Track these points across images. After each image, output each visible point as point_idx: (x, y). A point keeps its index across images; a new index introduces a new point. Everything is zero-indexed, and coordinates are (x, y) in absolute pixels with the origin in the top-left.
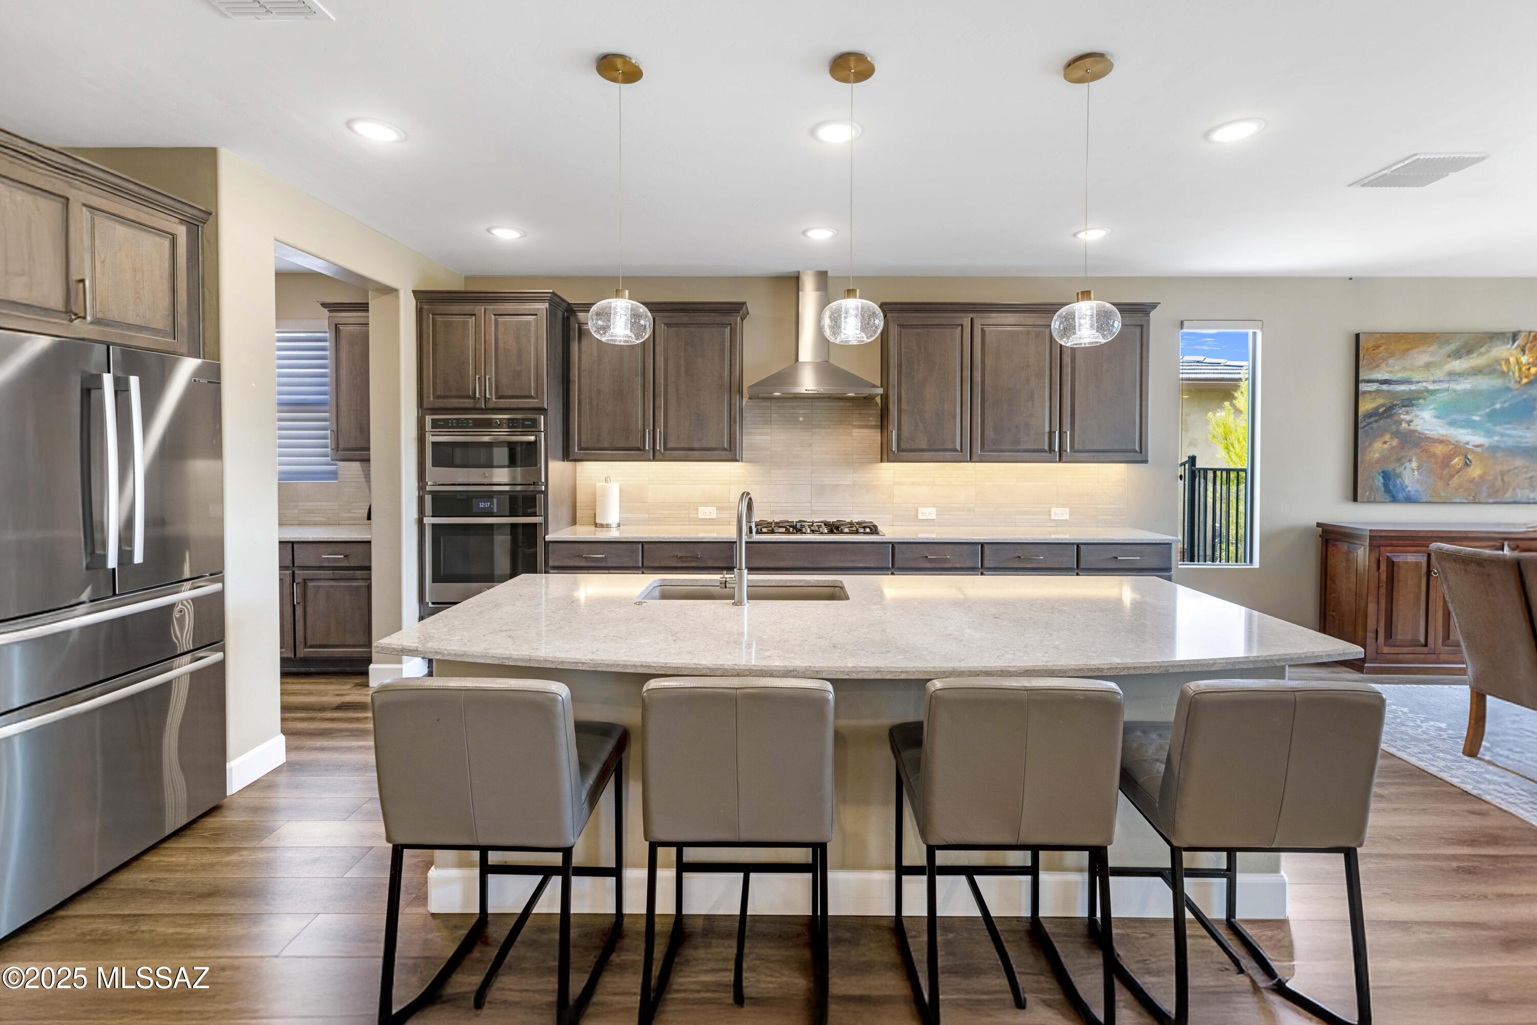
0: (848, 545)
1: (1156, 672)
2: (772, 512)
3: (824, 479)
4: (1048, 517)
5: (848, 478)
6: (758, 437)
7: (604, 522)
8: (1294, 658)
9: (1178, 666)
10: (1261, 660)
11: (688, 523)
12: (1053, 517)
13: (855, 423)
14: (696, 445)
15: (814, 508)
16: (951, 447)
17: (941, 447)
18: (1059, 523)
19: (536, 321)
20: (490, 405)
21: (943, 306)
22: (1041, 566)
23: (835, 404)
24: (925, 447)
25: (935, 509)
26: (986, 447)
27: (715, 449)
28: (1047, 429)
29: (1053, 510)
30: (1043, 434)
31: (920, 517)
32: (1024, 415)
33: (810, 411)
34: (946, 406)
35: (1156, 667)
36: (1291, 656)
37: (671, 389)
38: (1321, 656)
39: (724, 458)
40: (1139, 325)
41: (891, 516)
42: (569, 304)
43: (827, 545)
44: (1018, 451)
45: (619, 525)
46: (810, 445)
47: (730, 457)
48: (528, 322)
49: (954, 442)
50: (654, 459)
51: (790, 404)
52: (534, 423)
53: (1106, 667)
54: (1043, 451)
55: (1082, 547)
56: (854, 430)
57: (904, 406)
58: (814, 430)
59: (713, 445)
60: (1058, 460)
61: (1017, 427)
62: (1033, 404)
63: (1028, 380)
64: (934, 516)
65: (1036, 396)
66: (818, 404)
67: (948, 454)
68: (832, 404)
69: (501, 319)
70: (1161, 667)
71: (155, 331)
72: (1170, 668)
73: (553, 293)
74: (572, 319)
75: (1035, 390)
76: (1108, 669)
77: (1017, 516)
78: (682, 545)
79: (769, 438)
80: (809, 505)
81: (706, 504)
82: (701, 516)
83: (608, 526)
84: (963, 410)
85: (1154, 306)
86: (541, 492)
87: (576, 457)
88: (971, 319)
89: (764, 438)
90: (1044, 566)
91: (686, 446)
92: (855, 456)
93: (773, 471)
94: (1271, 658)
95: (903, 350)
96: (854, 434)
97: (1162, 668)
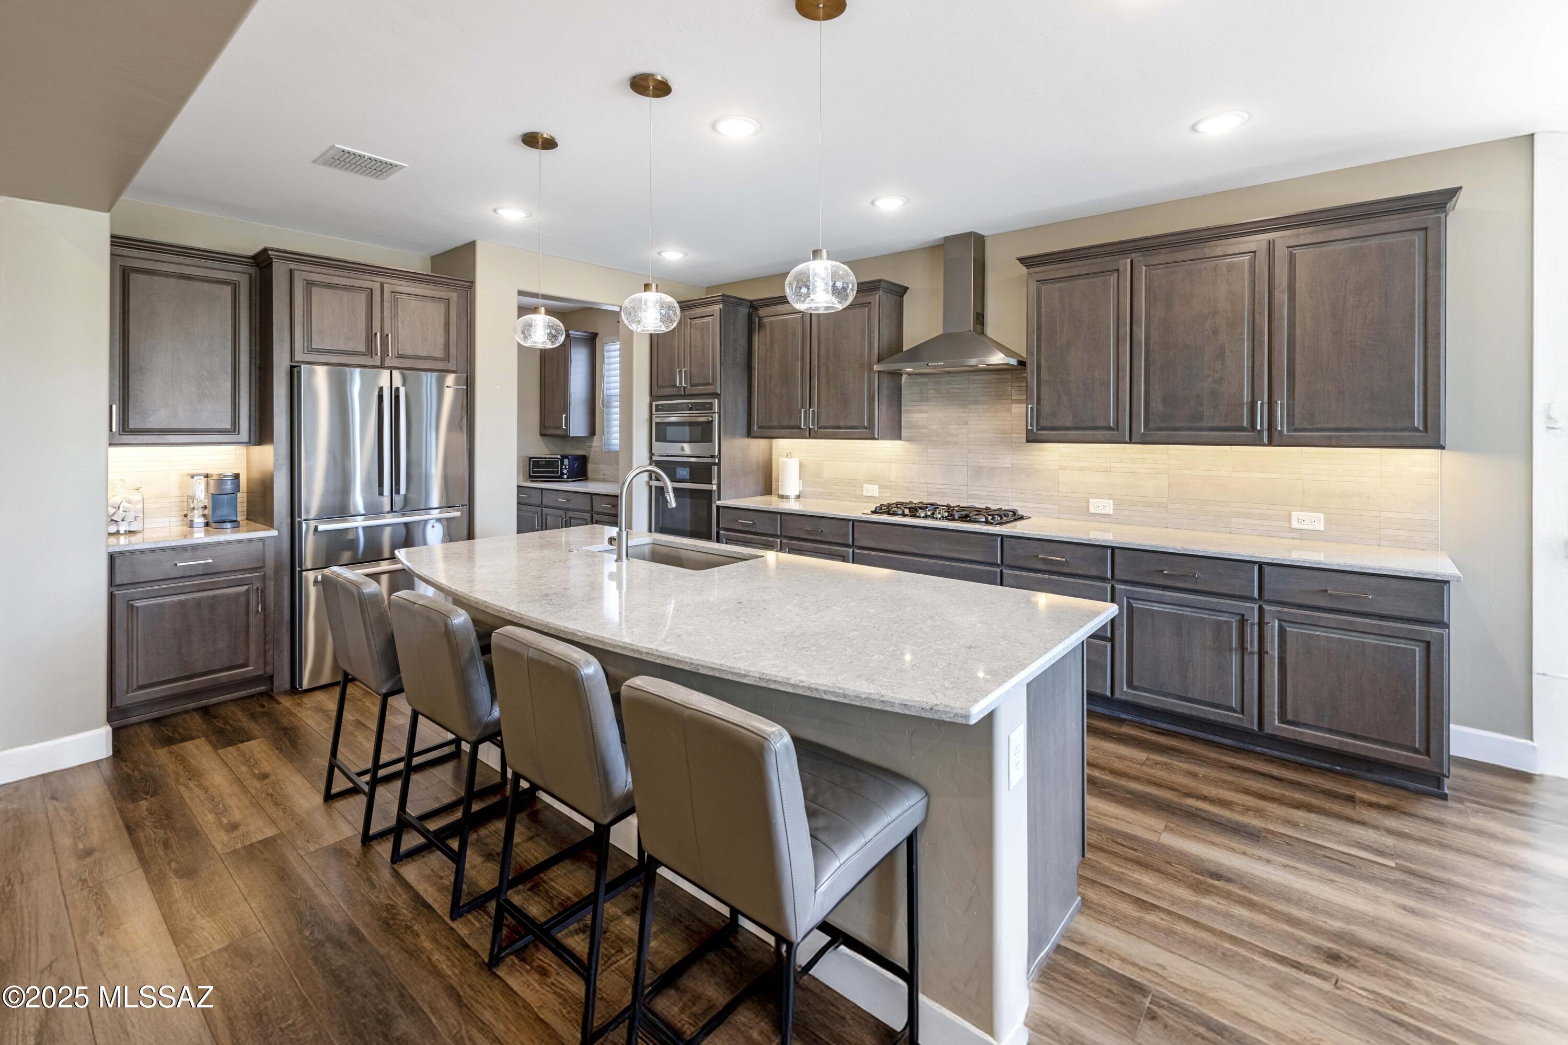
0: (954, 533)
1: (687, 668)
2: (929, 494)
3: (981, 460)
4: (1287, 524)
5: (1006, 459)
6: (915, 415)
7: (785, 493)
8: (849, 696)
9: (708, 667)
10: (803, 687)
11: (854, 499)
12: (1295, 525)
13: (1014, 398)
14: (842, 424)
15: (970, 492)
16: (1104, 424)
17: (1090, 425)
18: (1305, 535)
19: (713, 320)
20: (687, 392)
21: (1092, 251)
22: (1198, 587)
23: (993, 377)
24: (1069, 424)
25: (1111, 501)
26: (1152, 425)
27: (857, 428)
28: (1246, 397)
29: (1295, 515)
30: (1241, 405)
31: (1092, 510)
32: (1210, 380)
33: (966, 386)
34: (1097, 373)
35: (687, 663)
36: (846, 692)
37: (823, 371)
38: (892, 704)
39: (864, 436)
40: (1421, 229)
41: (1056, 507)
42: (751, 302)
43: (933, 531)
44: (1201, 429)
45: (798, 497)
46: (966, 423)
47: (869, 436)
48: (708, 322)
49: (1107, 418)
50: (810, 437)
51: (947, 379)
52: (711, 406)
53: (645, 650)
54: (1242, 429)
55: (1267, 569)
56: (1014, 406)
57: (1044, 376)
58: (970, 407)
59: (855, 424)
60: (1266, 441)
61: (1198, 396)
62: (1223, 364)
63: (1215, 332)
64: (1110, 511)
65: (1228, 353)
66: (975, 378)
67: (1099, 434)
68: (989, 377)
69: (694, 322)
70: (691, 664)
71: (436, 359)
72: (700, 667)
73: (722, 295)
74: (754, 315)
75: (1227, 345)
76: (646, 653)
77: (1233, 520)
78: (809, 519)
79: (925, 415)
80: (965, 488)
81: (870, 482)
82: (865, 493)
83: (787, 497)
84: (1120, 377)
85: (1453, 193)
86: (715, 464)
87: (756, 434)
88: (1132, 262)
89: (922, 415)
90: (1203, 588)
91: (834, 425)
92: (1014, 435)
93: (930, 451)
94: (817, 687)
95: (1043, 309)
96: (1013, 410)
97: (692, 666)
